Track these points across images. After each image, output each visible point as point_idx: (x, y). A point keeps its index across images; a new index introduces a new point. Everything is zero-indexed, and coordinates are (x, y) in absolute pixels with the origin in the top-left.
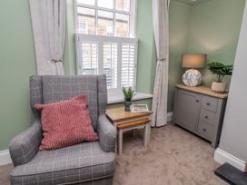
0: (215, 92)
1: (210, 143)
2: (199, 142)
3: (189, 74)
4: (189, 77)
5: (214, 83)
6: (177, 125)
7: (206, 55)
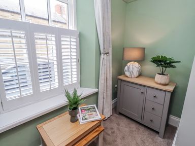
0: (160, 84)
1: (158, 133)
2: (147, 132)
3: (131, 67)
4: (131, 69)
5: (157, 76)
6: (120, 114)
7: (144, 48)
